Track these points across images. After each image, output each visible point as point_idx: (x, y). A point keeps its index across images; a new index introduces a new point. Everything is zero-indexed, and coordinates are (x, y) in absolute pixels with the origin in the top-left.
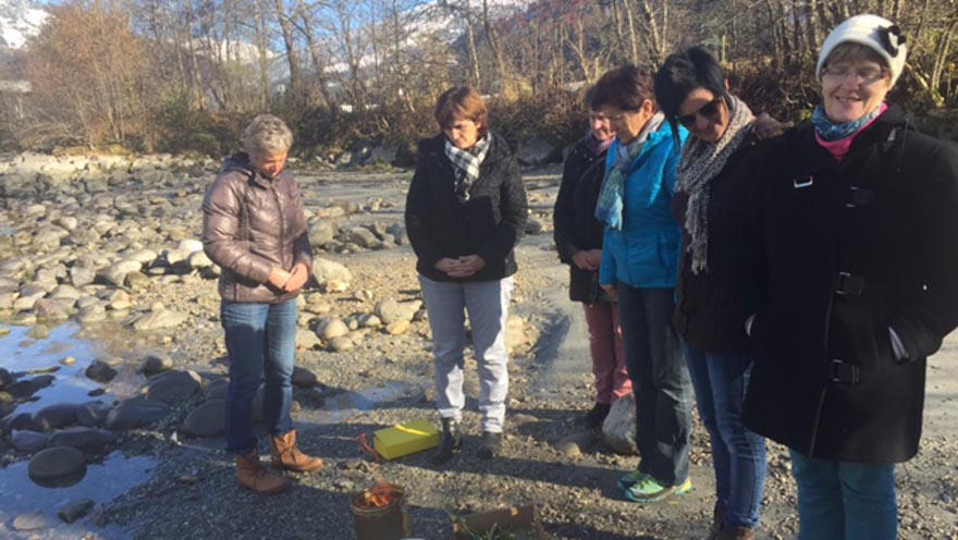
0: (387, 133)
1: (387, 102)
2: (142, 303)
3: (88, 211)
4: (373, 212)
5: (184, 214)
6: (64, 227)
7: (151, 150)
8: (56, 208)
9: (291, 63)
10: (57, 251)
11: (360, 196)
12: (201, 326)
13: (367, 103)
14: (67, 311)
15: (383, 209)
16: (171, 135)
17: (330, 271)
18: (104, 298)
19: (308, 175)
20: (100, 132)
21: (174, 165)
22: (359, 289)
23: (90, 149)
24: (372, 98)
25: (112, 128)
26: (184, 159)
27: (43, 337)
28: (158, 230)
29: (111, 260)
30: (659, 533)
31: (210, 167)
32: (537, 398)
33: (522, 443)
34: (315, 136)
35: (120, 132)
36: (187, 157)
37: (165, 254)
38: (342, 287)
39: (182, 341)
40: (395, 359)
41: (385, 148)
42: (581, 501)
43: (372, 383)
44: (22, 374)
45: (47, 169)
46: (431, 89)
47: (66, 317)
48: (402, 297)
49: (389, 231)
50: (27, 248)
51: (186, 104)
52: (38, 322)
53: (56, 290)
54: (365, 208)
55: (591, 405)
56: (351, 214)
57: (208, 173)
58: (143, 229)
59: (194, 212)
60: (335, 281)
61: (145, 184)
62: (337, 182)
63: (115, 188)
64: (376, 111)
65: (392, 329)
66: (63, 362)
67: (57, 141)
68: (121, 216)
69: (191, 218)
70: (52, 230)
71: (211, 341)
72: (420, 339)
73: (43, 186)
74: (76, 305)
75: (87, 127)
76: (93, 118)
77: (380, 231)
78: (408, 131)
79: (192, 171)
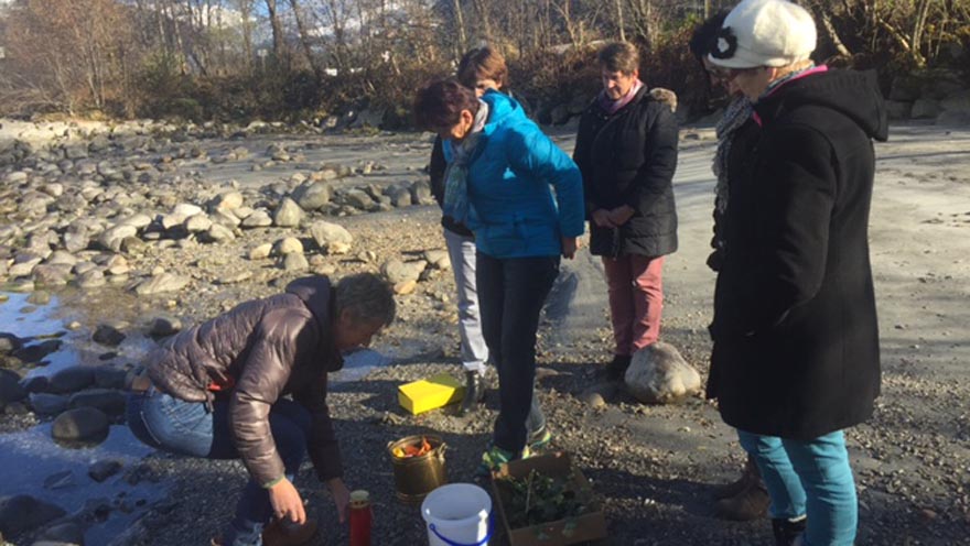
0: (372, 96)
1: (372, 66)
2: (140, 267)
3: (71, 178)
4: (365, 175)
5: (172, 179)
6: (50, 193)
7: (132, 115)
8: (38, 175)
9: (274, 28)
10: (44, 218)
11: (350, 159)
12: (204, 290)
13: (353, 66)
14: (65, 277)
15: (374, 172)
16: (153, 100)
17: (331, 233)
18: (100, 264)
19: (295, 139)
20: (80, 98)
21: (155, 131)
22: (361, 250)
23: (70, 116)
24: (356, 62)
25: (92, 93)
26: (166, 124)
27: (44, 303)
28: (148, 196)
29: (104, 225)
30: (692, 476)
31: (193, 132)
32: (554, 353)
33: (545, 395)
34: (300, 100)
35: (100, 97)
36: (169, 122)
37: (160, 219)
38: (344, 248)
39: (187, 305)
40: (406, 318)
41: (372, 111)
42: (613, 448)
43: (386, 341)
44: (27, 340)
45: (25, 135)
46: (417, 52)
47: (65, 282)
48: (405, 257)
49: (384, 193)
50: (14, 215)
51: (167, 68)
52: (36, 288)
53: (52, 256)
54: (357, 171)
55: (609, 359)
56: (344, 176)
57: (190, 138)
58: (132, 195)
59: (182, 178)
60: (337, 243)
61: (127, 149)
62: (325, 146)
63: (96, 155)
64: (361, 75)
65: (400, 289)
66: (68, 327)
67: (36, 108)
68: (106, 182)
69: (179, 183)
70: (38, 197)
71: (218, 303)
72: (428, 298)
73: (22, 153)
74: (74, 271)
75: (67, 93)
76: (73, 84)
77: (376, 193)
78: (394, 94)
79: (174, 136)
